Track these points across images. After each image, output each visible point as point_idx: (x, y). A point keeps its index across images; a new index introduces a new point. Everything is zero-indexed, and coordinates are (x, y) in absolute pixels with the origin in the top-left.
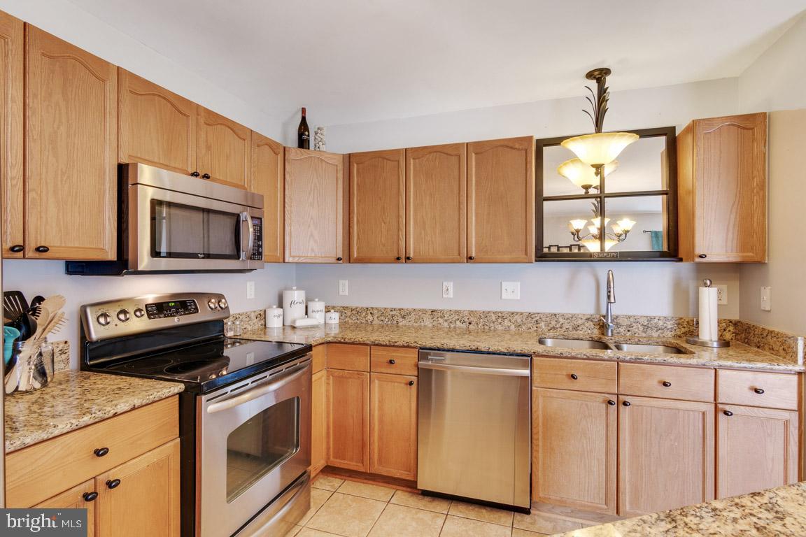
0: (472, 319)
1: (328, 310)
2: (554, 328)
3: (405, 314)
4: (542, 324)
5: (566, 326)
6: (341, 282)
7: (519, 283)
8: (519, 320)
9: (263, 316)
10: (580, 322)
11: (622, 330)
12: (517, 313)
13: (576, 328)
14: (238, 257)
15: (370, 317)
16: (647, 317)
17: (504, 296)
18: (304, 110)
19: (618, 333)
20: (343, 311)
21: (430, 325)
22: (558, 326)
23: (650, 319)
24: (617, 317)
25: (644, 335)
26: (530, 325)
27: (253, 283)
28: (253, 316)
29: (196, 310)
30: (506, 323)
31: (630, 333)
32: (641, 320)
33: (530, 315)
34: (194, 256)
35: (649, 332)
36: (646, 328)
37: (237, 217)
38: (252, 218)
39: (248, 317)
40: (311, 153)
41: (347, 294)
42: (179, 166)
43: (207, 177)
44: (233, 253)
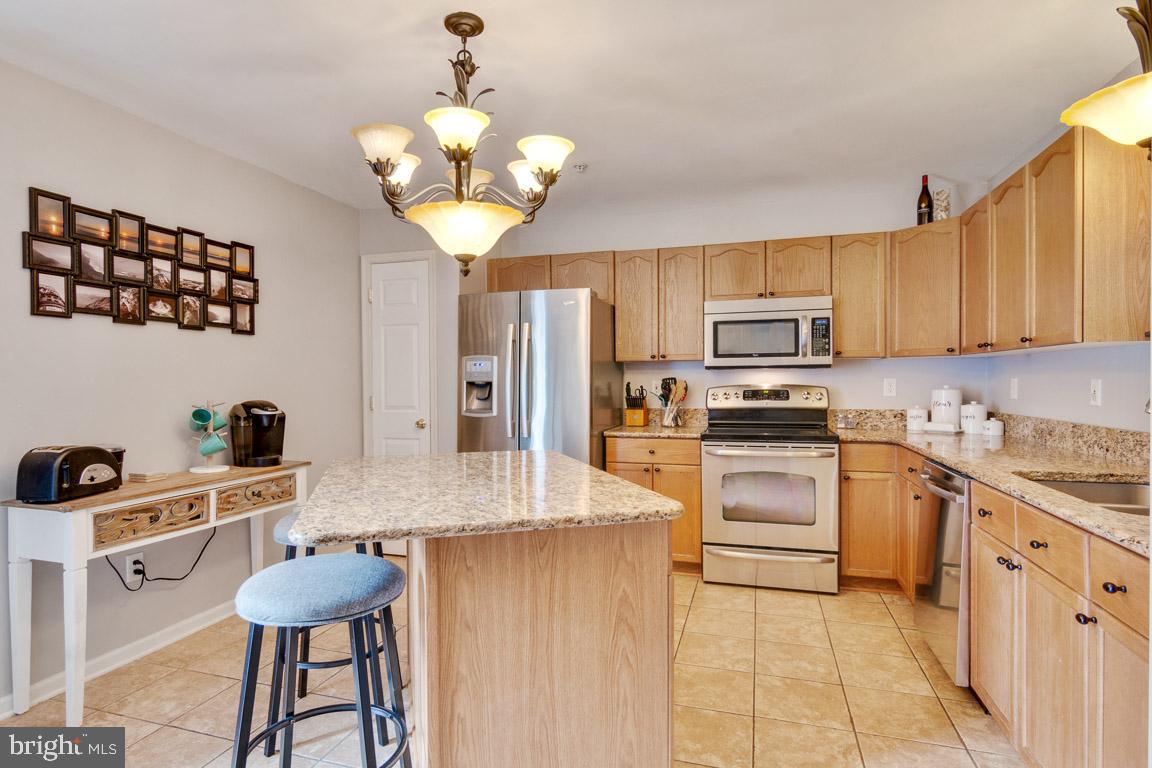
0: (1109, 442)
1: (990, 415)
3: (1053, 428)
9: (902, 416)
14: (796, 354)
18: (925, 179)
27: (893, 381)
28: (888, 414)
29: (787, 398)
34: (750, 355)
37: (796, 321)
38: (814, 320)
39: (881, 414)
40: (926, 226)
41: (1016, 397)
42: (751, 292)
43: (772, 294)
44: (793, 351)
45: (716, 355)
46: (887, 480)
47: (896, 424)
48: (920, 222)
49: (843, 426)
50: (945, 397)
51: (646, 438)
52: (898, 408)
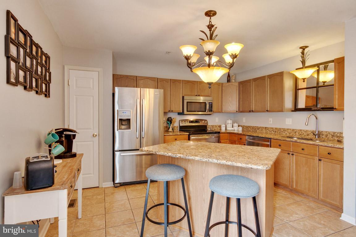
0: (276, 131)
1: (239, 126)
2: (301, 135)
3: (258, 128)
4: (297, 133)
5: (305, 134)
6: (244, 118)
7: (291, 119)
8: (290, 131)
9: (220, 126)
10: (309, 133)
11: (324, 136)
12: (289, 129)
13: (308, 135)
14: (205, 111)
15: (250, 129)
16: (333, 132)
17: (287, 123)
19: (323, 138)
20: (243, 127)
21: (265, 132)
22: (302, 134)
23: (334, 133)
24: (322, 132)
25: (332, 139)
26: (293, 133)
27: (218, 118)
28: (217, 126)
29: (199, 123)
30: (286, 132)
31: (326, 138)
32: (331, 133)
33: (293, 130)
34: (195, 111)
35: (334, 138)
36: (333, 136)
37: (205, 103)
38: (209, 103)
39: (216, 126)
40: (229, 83)
41: (245, 122)
42: (194, 94)
43: (199, 95)
44: (204, 111)
45: (187, 111)
46: (227, 142)
47: (219, 128)
48: (228, 82)
49: (210, 129)
50: (230, 122)
51: (174, 135)
52: (219, 124)
